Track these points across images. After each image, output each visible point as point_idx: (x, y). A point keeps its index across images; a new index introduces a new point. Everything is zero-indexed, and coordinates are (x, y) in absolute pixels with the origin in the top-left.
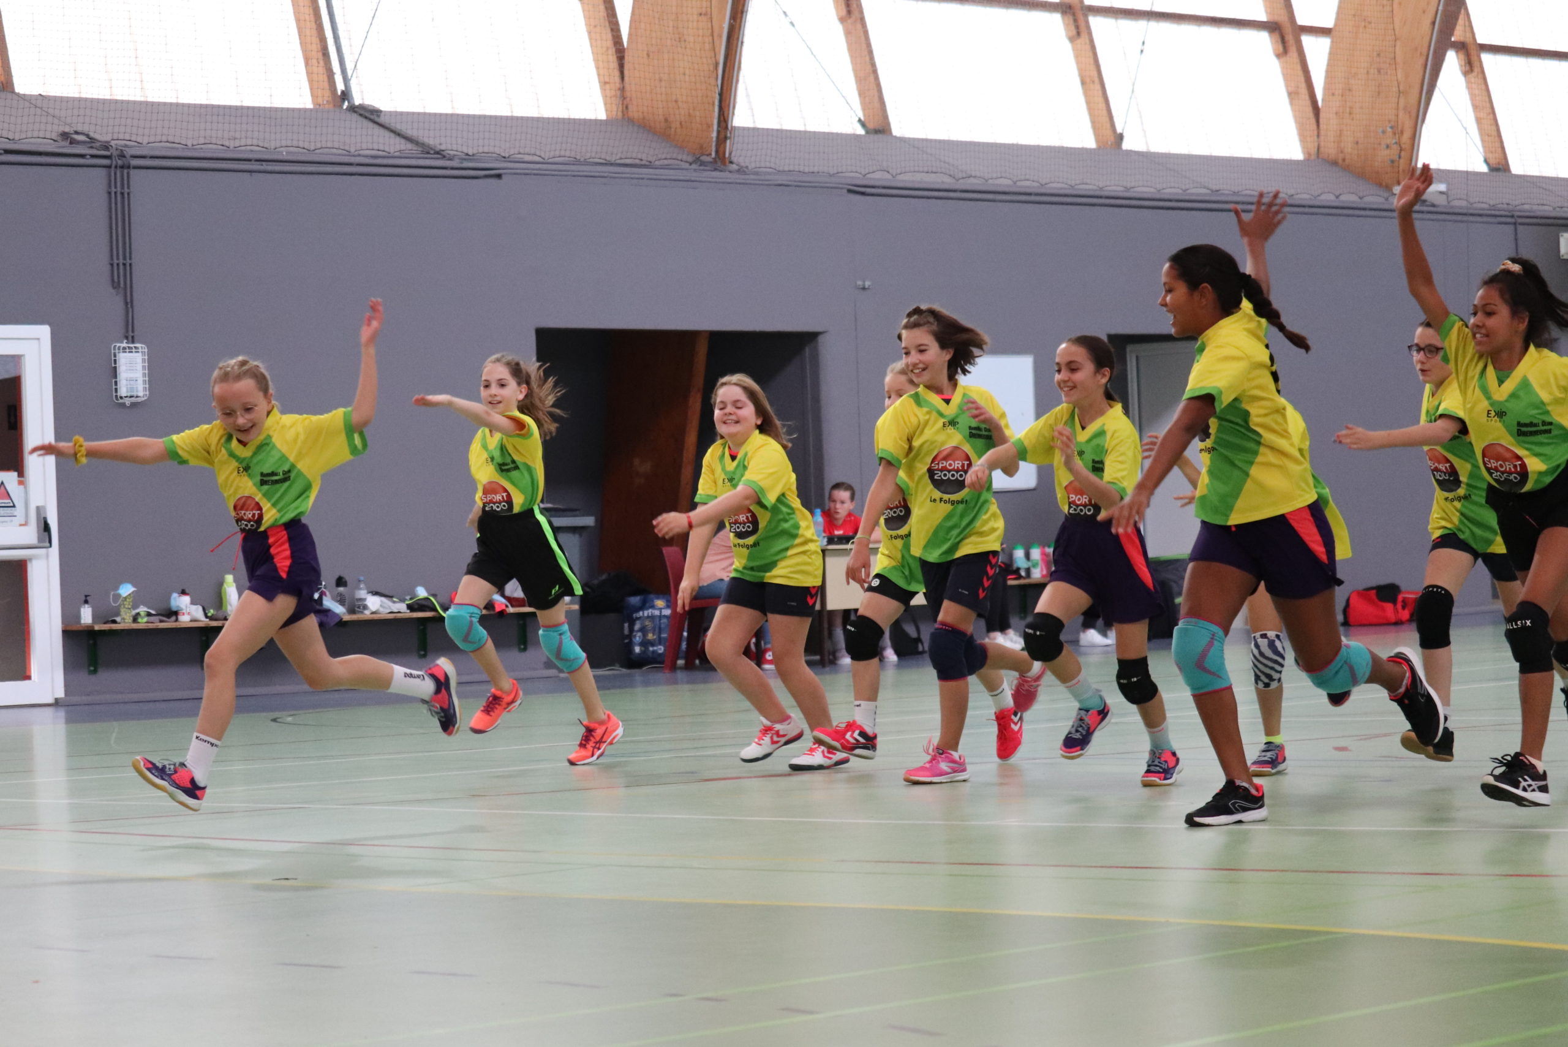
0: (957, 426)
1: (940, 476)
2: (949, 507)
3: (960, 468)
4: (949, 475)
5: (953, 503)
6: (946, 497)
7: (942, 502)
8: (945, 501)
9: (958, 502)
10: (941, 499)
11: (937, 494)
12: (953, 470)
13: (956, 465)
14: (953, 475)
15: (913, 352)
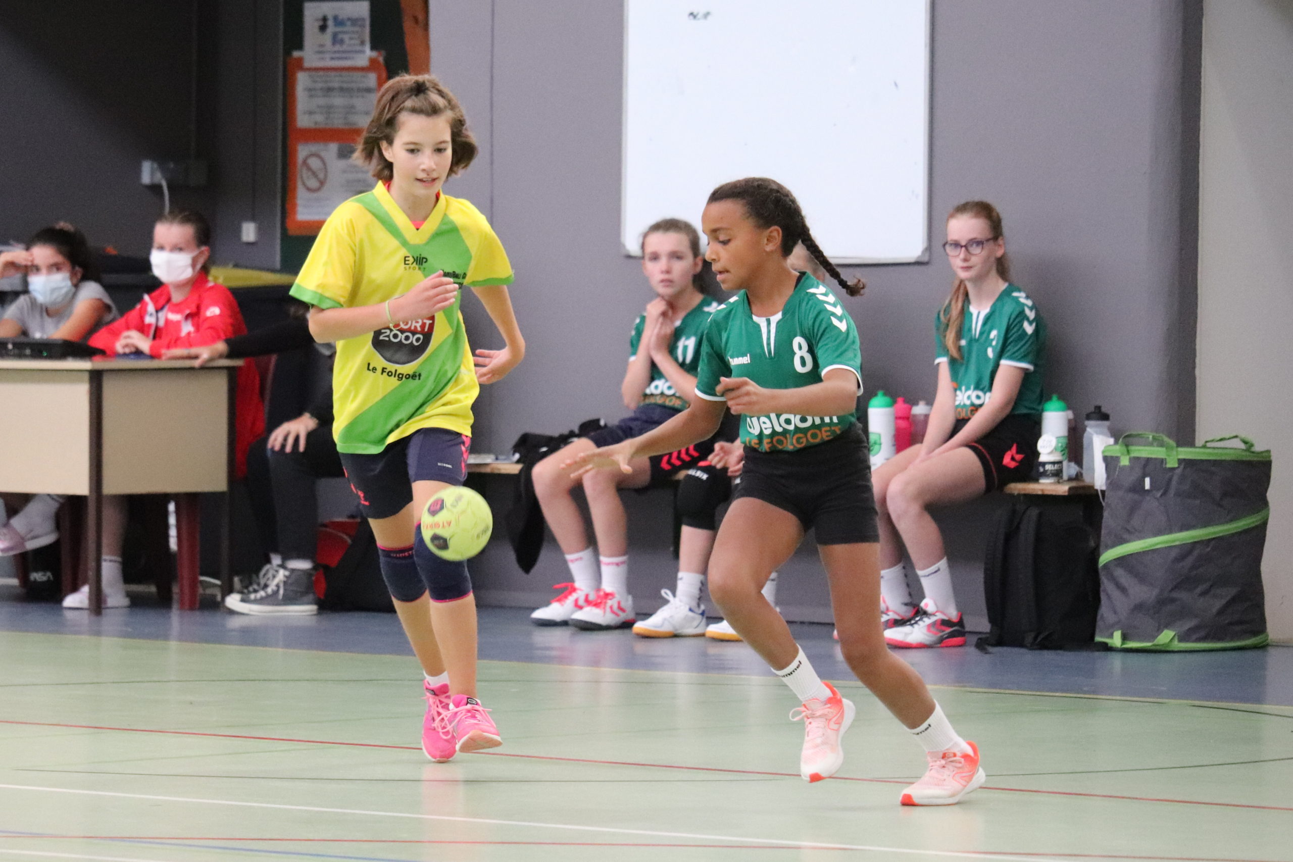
0: (425, 265)
1: (388, 336)
2: (394, 382)
3: (419, 329)
4: (402, 337)
5: (400, 377)
6: (392, 367)
7: (385, 374)
8: (390, 374)
9: (408, 377)
10: (383, 370)
11: (379, 361)
12: (409, 330)
13: (414, 324)
14: (407, 338)
15: (428, 151)
